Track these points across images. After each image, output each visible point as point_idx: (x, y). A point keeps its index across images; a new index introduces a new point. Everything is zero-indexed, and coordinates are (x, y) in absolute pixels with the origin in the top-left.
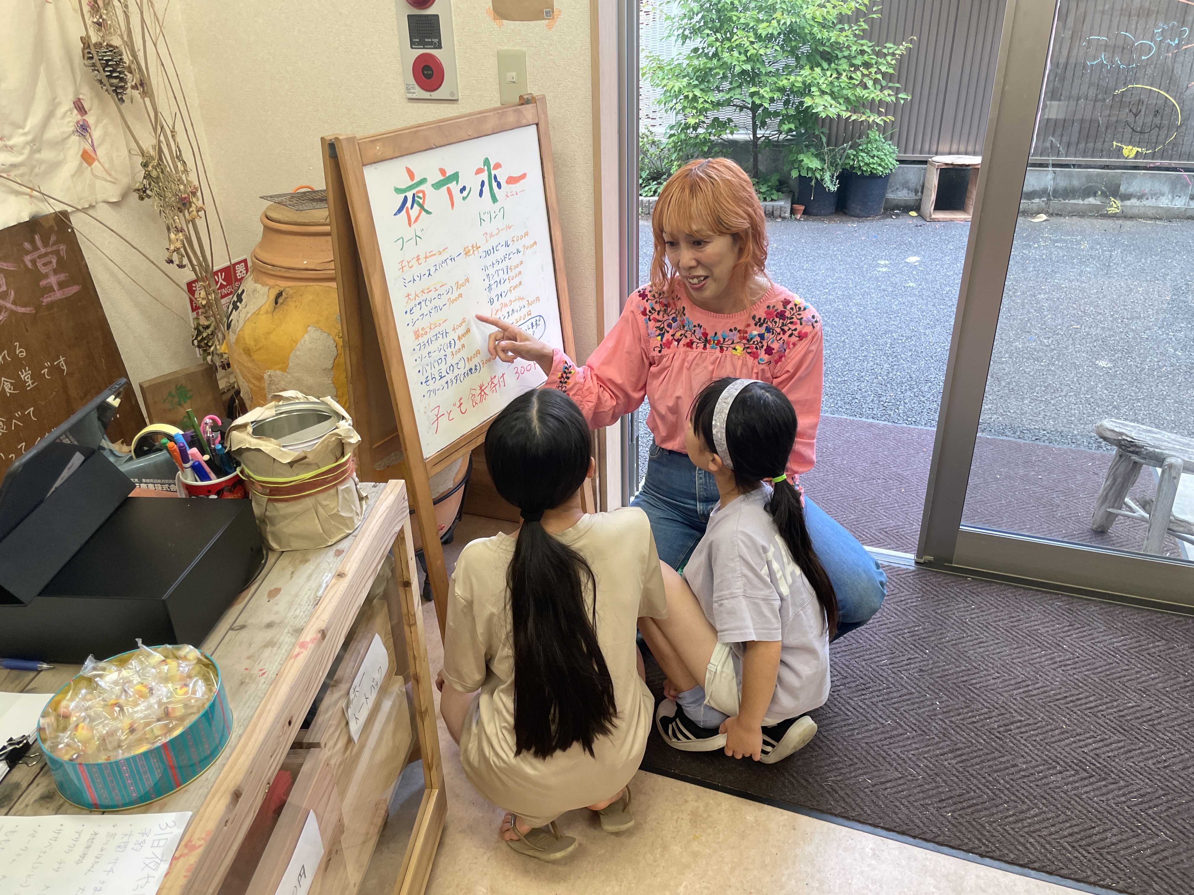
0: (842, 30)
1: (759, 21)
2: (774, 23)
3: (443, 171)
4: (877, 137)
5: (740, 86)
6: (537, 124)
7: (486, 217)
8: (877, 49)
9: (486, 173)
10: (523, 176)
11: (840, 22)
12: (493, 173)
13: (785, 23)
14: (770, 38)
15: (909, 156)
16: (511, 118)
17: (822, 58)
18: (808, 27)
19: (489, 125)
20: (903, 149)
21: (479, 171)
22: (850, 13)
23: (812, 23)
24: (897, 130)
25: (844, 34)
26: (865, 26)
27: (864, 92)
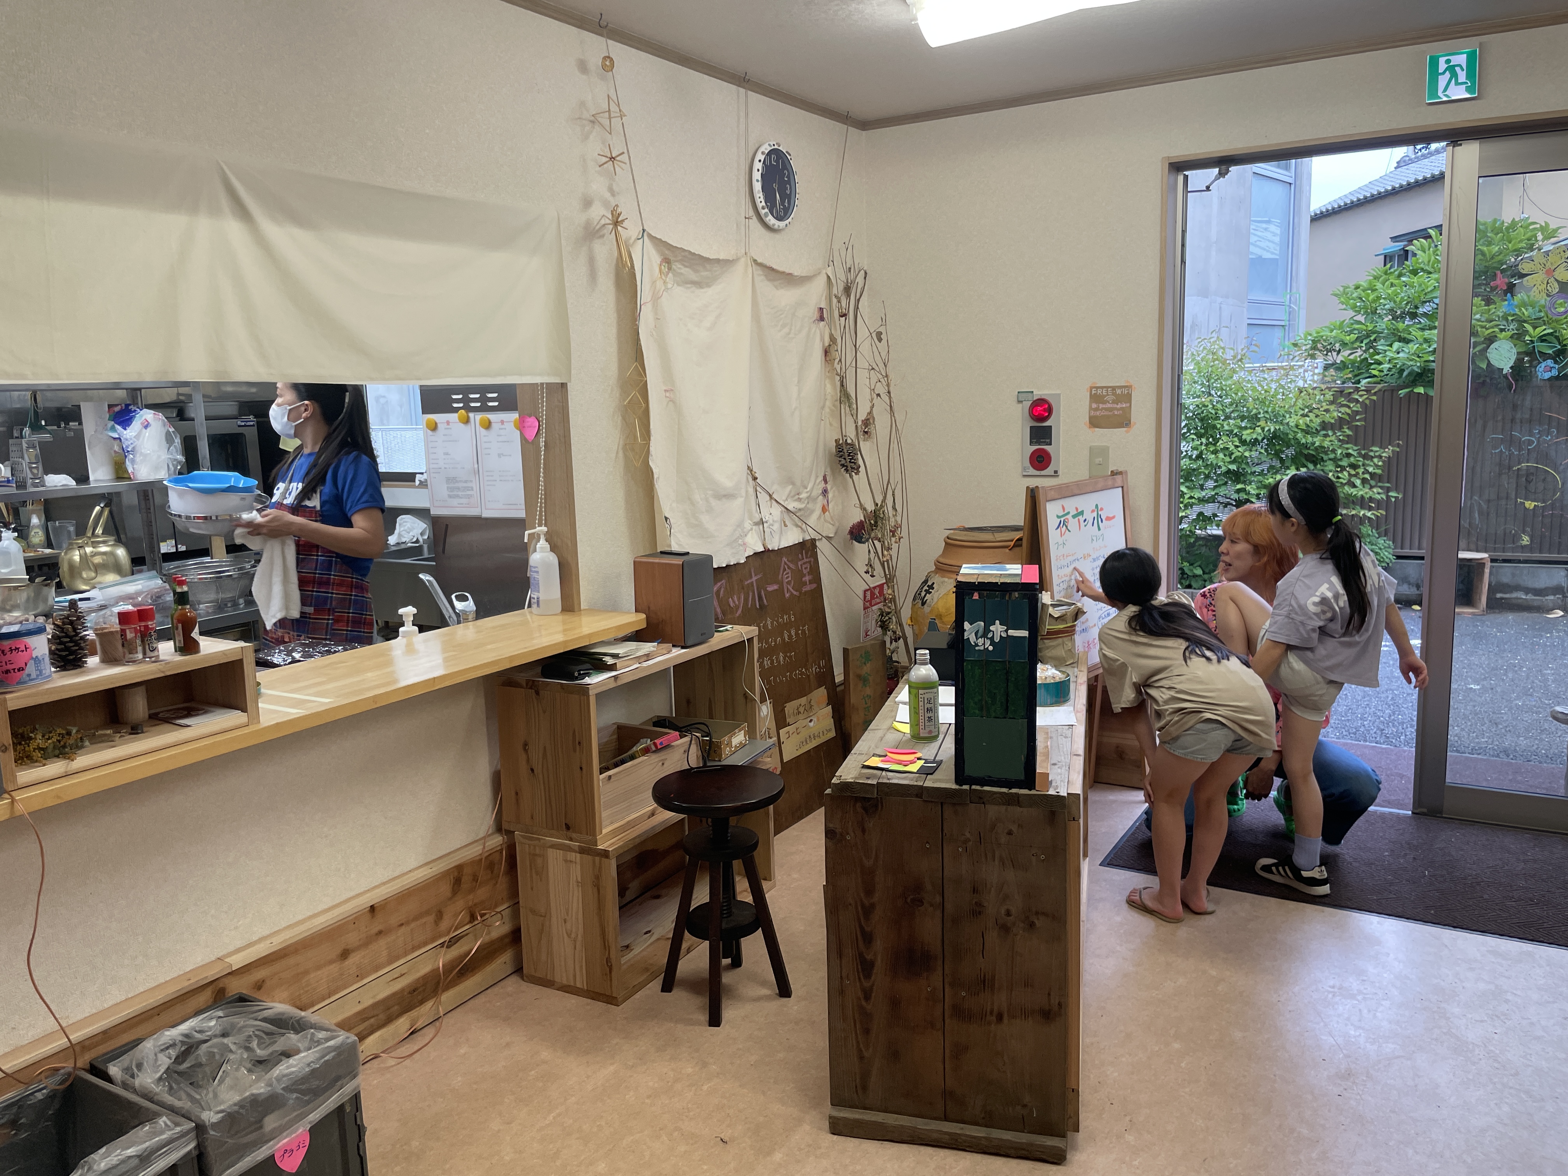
0: (1326, 436)
1: (1241, 428)
2: (1258, 430)
3: (1077, 509)
4: (1370, 532)
5: (1226, 483)
6: (1122, 487)
7: (1094, 538)
8: (1363, 452)
9: (1096, 513)
10: (1114, 517)
11: (1324, 429)
12: (1099, 513)
13: (1269, 430)
14: (1255, 442)
15: (1407, 552)
16: (1110, 483)
17: (1307, 460)
18: (1292, 433)
19: (1100, 486)
20: (1399, 544)
21: (1093, 511)
22: (1333, 421)
23: (1296, 430)
24: (1391, 526)
25: (1328, 439)
26: (1349, 432)
27: (1352, 490)
